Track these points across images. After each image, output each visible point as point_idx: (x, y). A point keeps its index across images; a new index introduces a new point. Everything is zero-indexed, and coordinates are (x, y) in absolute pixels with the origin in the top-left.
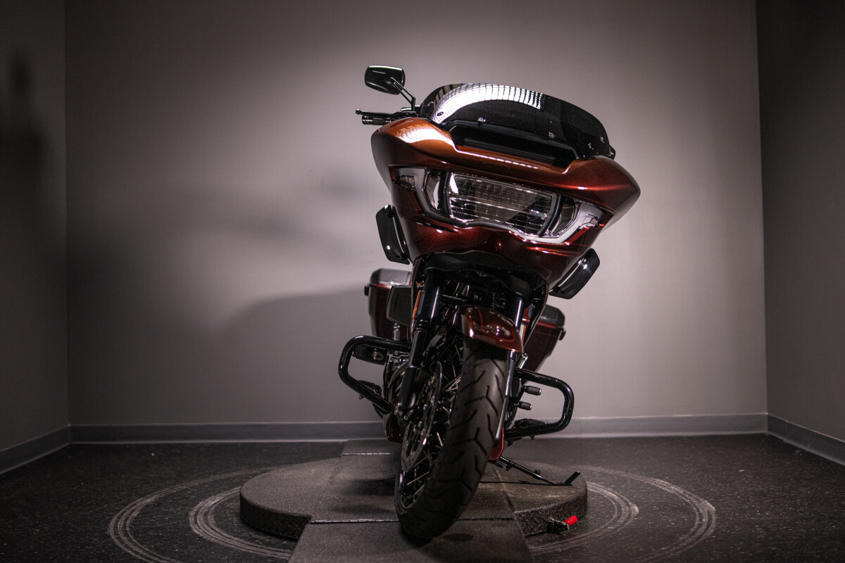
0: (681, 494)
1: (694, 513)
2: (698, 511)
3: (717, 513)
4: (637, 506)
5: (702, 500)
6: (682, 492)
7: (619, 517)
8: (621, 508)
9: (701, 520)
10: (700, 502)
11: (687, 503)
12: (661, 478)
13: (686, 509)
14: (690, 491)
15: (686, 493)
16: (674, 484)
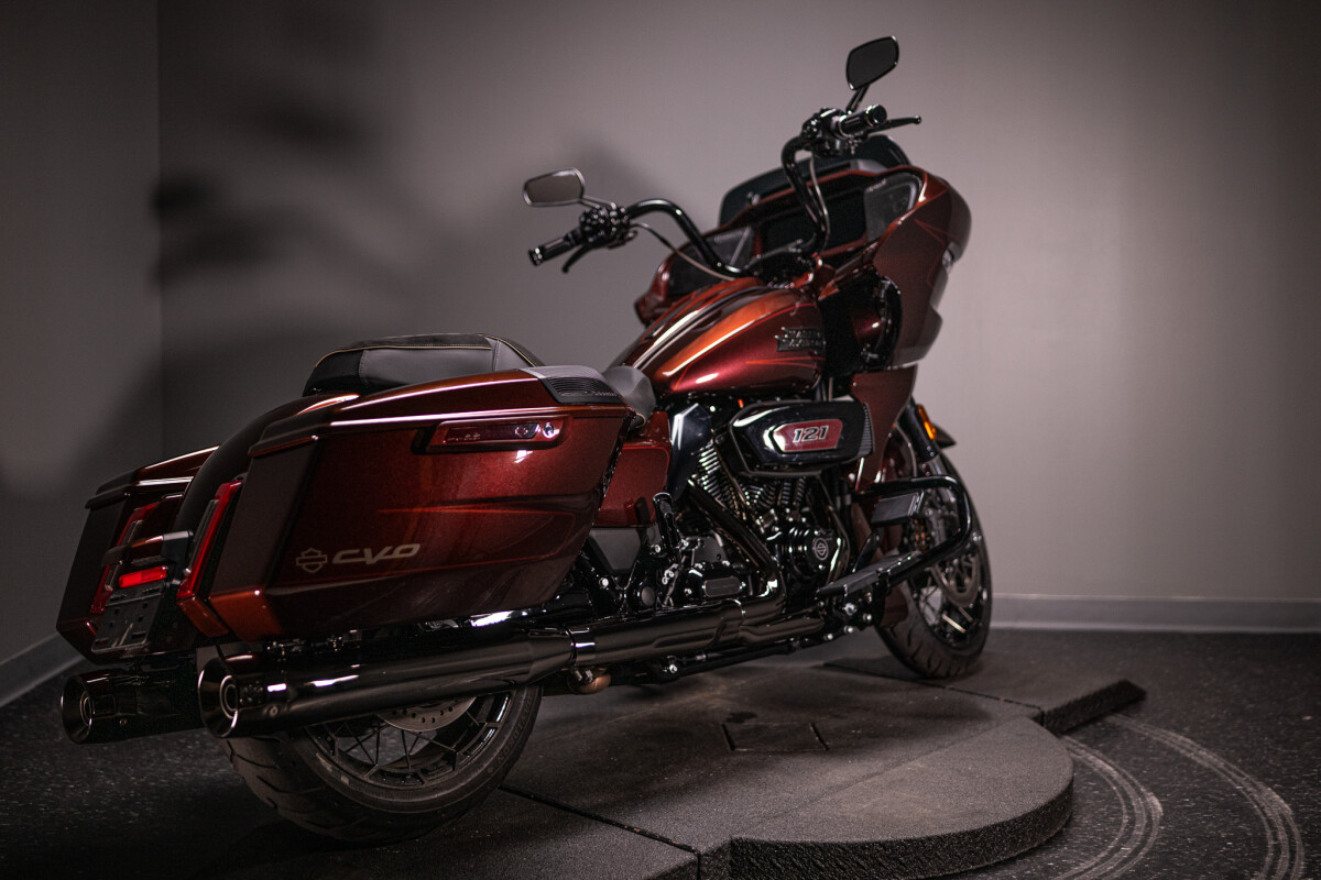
0: (1220, 769)
1: (1258, 818)
2: (1265, 814)
3: (1298, 819)
4: (1157, 795)
5: (1261, 785)
6: (1221, 765)
7: (1132, 822)
8: (1130, 800)
9: (1276, 839)
10: (1260, 791)
11: (1238, 792)
12: (1179, 730)
13: (1239, 808)
14: (1235, 763)
15: (1230, 769)
16: (1205, 746)
